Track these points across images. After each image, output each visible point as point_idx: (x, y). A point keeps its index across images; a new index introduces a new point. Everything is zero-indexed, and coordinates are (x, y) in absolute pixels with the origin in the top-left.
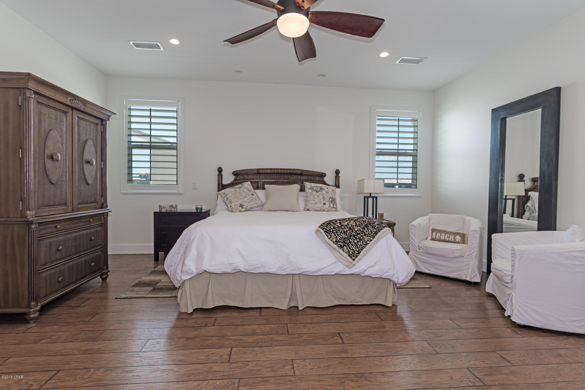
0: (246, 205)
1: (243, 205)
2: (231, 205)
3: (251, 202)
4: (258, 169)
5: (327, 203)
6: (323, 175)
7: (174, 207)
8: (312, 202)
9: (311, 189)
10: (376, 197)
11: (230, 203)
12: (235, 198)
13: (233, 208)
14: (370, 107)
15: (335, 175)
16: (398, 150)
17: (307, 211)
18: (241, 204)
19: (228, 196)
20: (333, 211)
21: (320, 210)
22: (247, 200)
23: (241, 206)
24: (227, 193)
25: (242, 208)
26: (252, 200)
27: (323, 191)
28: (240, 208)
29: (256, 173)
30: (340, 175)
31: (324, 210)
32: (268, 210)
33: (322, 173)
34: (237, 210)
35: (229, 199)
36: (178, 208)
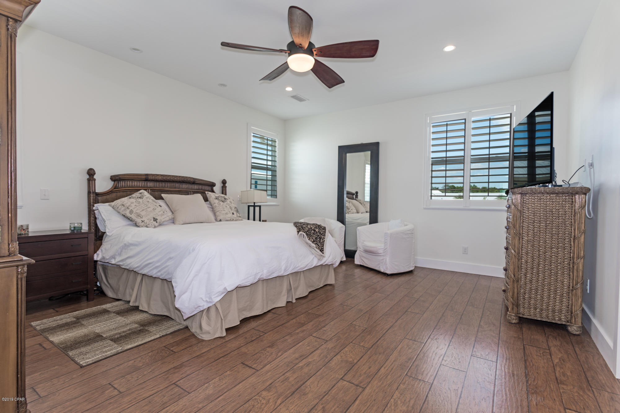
0: (159, 218)
1: (157, 219)
2: (143, 220)
3: (163, 215)
4: (147, 175)
5: (235, 213)
6: (213, 185)
7: (24, 228)
8: (223, 212)
9: (216, 199)
10: (260, 207)
11: (140, 218)
12: (143, 210)
13: (148, 223)
14: (247, 124)
15: (222, 185)
16: (267, 165)
17: (219, 221)
18: (154, 218)
19: (131, 208)
20: (240, 220)
21: (230, 220)
22: (159, 212)
23: (155, 220)
24: (127, 205)
25: (157, 222)
26: (164, 212)
27: (227, 201)
28: (155, 222)
29: (144, 179)
30: (226, 185)
31: (233, 220)
32: (183, 223)
33: (213, 183)
34: (153, 225)
35: (135, 212)
36: (30, 230)
